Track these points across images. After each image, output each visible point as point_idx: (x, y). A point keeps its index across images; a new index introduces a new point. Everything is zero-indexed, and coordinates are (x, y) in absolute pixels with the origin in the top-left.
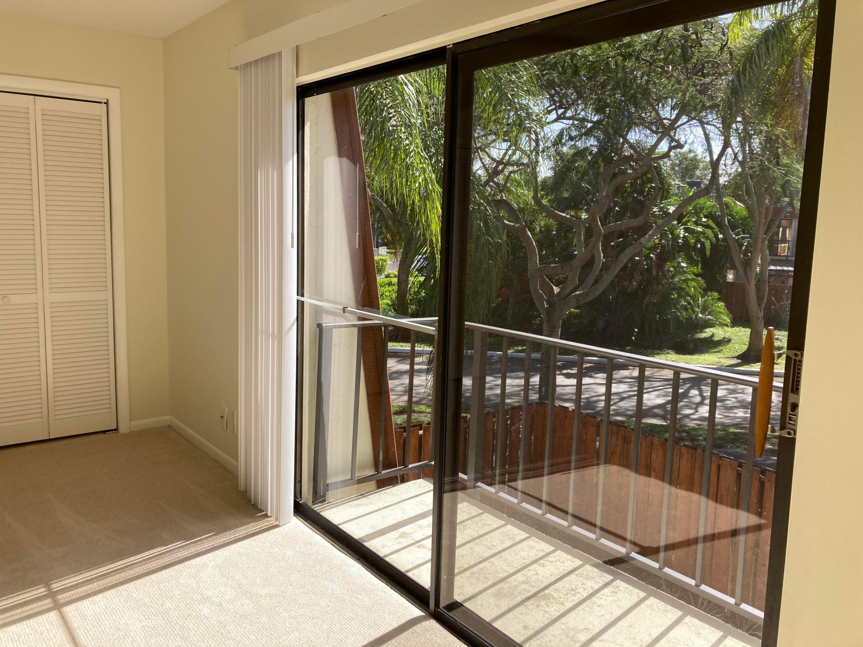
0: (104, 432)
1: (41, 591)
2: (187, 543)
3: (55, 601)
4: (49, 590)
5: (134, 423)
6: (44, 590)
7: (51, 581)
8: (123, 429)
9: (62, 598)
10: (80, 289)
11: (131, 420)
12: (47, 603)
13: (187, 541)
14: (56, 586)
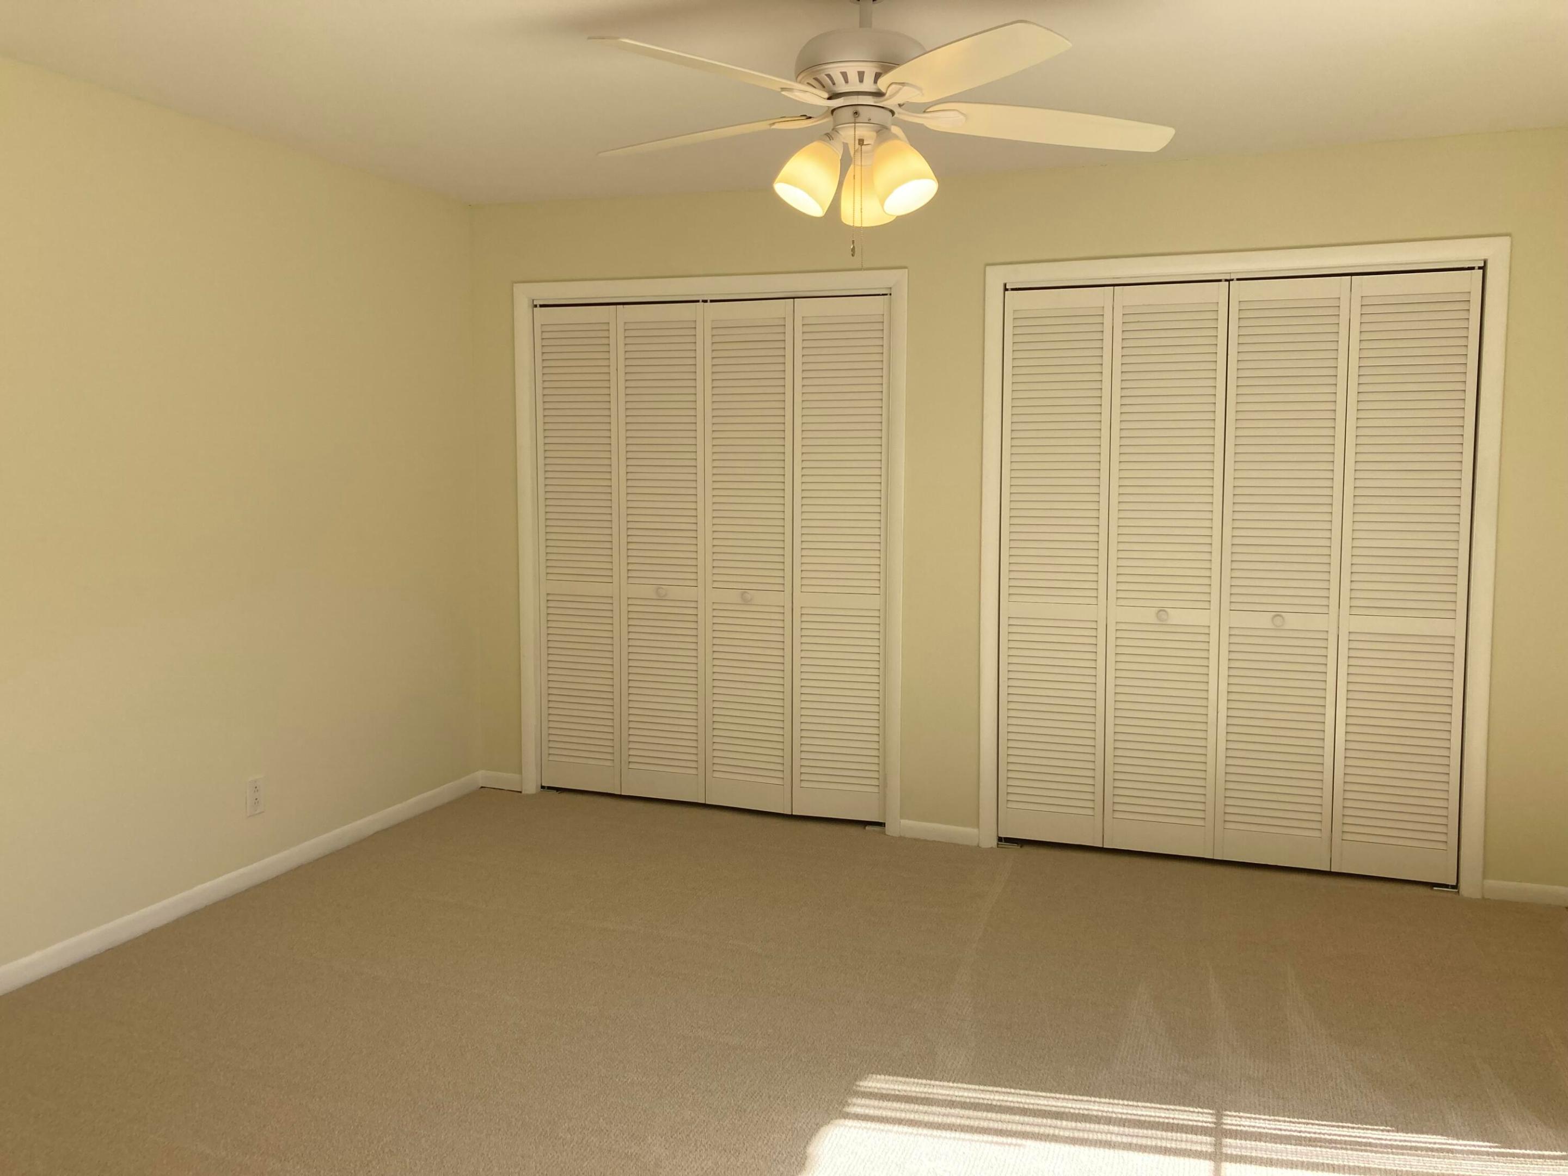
0: (1432, 885)
1: (1204, 1117)
2: (1503, 1150)
3: (1218, 1145)
4: (1218, 1123)
5: (1490, 882)
6: (1210, 1120)
7: (1226, 1110)
8: (1467, 889)
9: (1232, 1146)
10: (1408, 613)
11: (1485, 876)
12: (1204, 1143)
13: (1504, 1148)
14: (1232, 1121)
